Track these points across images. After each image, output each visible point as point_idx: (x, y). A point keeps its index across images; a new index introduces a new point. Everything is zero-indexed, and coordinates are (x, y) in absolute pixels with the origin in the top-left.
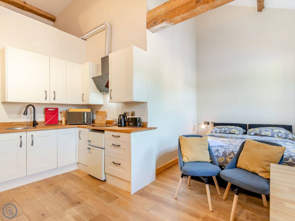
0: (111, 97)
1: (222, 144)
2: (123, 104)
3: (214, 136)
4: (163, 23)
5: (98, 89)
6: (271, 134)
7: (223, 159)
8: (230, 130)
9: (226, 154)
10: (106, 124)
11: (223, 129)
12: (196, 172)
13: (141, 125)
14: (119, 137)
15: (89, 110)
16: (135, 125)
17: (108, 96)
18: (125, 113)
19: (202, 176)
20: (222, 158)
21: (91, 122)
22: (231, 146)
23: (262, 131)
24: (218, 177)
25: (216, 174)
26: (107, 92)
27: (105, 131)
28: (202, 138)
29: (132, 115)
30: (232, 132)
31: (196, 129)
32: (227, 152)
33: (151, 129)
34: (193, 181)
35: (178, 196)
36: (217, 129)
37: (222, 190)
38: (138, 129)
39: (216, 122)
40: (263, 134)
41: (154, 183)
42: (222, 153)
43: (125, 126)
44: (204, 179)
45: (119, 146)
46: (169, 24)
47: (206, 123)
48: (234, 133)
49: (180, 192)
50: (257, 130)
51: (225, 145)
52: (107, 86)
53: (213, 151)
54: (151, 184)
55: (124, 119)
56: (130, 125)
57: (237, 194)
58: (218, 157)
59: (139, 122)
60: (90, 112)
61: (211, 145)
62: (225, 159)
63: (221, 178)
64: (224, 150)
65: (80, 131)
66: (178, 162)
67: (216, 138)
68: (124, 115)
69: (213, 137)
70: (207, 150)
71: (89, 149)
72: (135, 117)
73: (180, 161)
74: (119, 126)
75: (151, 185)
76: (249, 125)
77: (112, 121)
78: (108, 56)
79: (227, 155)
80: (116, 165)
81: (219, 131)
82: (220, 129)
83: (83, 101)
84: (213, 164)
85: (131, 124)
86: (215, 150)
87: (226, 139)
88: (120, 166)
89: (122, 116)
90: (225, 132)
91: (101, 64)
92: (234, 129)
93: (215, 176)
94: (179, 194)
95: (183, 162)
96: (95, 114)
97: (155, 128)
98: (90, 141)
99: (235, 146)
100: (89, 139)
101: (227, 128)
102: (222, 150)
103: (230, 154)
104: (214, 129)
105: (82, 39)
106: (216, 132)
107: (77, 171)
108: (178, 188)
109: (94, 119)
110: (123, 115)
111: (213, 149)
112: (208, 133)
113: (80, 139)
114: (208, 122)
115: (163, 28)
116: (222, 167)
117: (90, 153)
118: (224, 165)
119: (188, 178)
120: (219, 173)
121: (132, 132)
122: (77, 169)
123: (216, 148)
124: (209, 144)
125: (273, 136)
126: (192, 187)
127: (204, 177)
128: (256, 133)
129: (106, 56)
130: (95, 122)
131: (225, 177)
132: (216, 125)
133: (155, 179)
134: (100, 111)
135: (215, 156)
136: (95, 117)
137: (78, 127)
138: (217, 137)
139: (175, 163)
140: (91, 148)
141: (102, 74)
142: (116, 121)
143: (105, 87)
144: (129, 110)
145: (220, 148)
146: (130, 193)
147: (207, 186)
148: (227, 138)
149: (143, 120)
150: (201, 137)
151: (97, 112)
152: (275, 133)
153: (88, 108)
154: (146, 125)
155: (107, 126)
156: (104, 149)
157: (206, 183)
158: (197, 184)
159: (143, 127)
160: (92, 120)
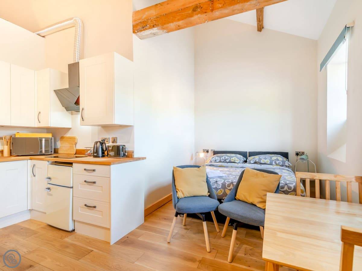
0: (84, 118)
1: (221, 175)
2: (100, 127)
3: (213, 166)
4: (153, 29)
5: (63, 107)
6: (269, 162)
7: (222, 192)
8: (230, 159)
9: (225, 185)
10: (75, 155)
11: (223, 158)
12: (192, 208)
13: (125, 155)
14: (94, 170)
15: (49, 136)
16: (118, 154)
17: (79, 116)
18: (103, 139)
19: (199, 212)
20: (221, 190)
21: (51, 152)
22: (231, 176)
23: (261, 159)
24: (217, 212)
25: (214, 209)
26: (78, 111)
27: (73, 164)
28: (200, 169)
29: (113, 142)
30: (233, 161)
31: (194, 159)
32: (226, 183)
33: (139, 159)
34: (190, 219)
35: (172, 239)
36: (217, 158)
37: (220, 227)
38: (122, 159)
39: (216, 150)
40: (262, 162)
41: (141, 227)
42: (221, 184)
43: (103, 156)
44: (201, 216)
45: (94, 183)
46: (161, 31)
47: (206, 151)
48: (234, 162)
49: (174, 234)
50: (257, 158)
51: (224, 175)
52: (77, 103)
53: (211, 183)
54: (138, 228)
55: (102, 148)
56: (110, 155)
57: (236, 229)
58: (216, 189)
59: (123, 151)
60: (51, 139)
61: (209, 176)
62: (225, 191)
63: (220, 213)
64: (223, 180)
65: (34, 165)
66: (172, 200)
67: (215, 168)
68: (102, 142)
69: (211, 167)
70: (205, 182)
71: (49, 189)
72: (118, 144)
73: (174, 197)
74: (95, 157)
75: (138, 230)
76: (249, 153)
77: (84, 150)
78: (79, 62)
79: (227, 187)
80: (89, 209)
81: (219, 160)
82: (220, 157)
83: (40, 122)
84: (212, 198)
85: (112, 153)
86: (214, 182)
87: (226, 169)
88: (95, 209)
89: (99, 144)
90: (225, 161)
91: (68, 73)
92: (234, 158)
93: (213, 211)
94: (173, 237)
95: (178, 198)
96: (59, 141)
97: (144, 158)
98: (49, 178)
99: (234, 176)
100: (49, 176)
101: (227, 156)
102: (221, 181)
103: (229, 186)
104: (213, 158)
105: (39, 35)
106: (216, 161)
107: (30, 221)
108: (171, 230)
109: (57, 148)
110: (100, 142)
111: (212, 181)
112: (207, 162)
113: (34, 176)
114: (207, 150)
115: (154, 34)
116: (220, 201)
117: (51, 195)
118: (223, 198)
119: (183, 216)
120: (217, 208)
121: (113, 164)
122: (30, 218)
123: (215, 179)
124: (208, 175)
125: (271, 164)
126: (188, 227)
127: (202, 214)
128: (256, 161)
129: (75, 62)
130: (59, 152)
131: (223, 211)
132: (215, 153)
133: (144, 222)
134: (67, 136)
135: (213, 188)
136: (59, 145)
137: (31, 159)
138: (217, 166)
139: (169, 200)
140: (51, 188)
141: (69, 87)
142: (90, 150)
143: (75, 104)
144: (109, 135)
145: (219, 179)
146: (109, 243)
147: (205, 224)
148: (227, 167)
149: (128, 148)
150: (199, 167)
151: (62, 138)
152: (273, 161)
153: (48, 133)
154: (132, 155)
155: (76, 157)
156: (73, 188)
157: (203, 220)
158: (194, 223)
159: (127, 157)
160: (55, 149)
